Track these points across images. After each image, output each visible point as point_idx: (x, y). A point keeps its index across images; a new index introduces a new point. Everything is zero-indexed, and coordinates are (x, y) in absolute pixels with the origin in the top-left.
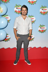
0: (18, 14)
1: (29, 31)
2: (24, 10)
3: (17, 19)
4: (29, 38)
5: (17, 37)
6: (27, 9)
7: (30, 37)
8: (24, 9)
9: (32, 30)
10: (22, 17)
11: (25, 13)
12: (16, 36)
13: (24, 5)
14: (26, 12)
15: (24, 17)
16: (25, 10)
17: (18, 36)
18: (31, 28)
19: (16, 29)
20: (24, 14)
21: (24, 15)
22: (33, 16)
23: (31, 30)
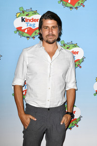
0: (27, 37)
1: (66, 93)
2: (50, 26)
3: (27, 54)
4: (65, 119)
5: (24, 116)
6: (59, 23)
7: (69, 116)
8: (50, 23)
9: (75, 90)
10: (42, 49)
11: (53, 35)
12: (23, 112)
13: (49, 12)
14: (55, 32)
15: (50, 47)
16: (53, 27)
17: (27, 113)
18: (71, 86)
19: (21, 87)
20: (51, 40)
21: (50, 43)
22: (75, 46)
23: (72, 92)
